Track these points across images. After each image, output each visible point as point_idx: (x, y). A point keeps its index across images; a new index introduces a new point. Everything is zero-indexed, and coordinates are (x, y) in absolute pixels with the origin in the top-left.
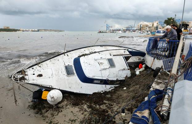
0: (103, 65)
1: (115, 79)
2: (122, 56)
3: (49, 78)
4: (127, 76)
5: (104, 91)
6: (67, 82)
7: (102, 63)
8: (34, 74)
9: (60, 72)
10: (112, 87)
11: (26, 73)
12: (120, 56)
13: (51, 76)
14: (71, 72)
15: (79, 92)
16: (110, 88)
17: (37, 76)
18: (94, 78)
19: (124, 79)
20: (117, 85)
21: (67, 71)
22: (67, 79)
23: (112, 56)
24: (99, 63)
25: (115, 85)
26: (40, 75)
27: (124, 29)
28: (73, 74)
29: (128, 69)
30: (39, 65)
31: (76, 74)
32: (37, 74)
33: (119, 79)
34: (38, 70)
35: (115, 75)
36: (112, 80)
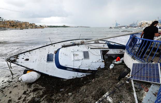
0: (78, 56)
1: (88, 69)
2: (99, 50)
3: (33, 62)
4: (100, 67)
5: (75, 77)
6: (45, 67)
7: (77, 55)
8: (23, 58)
9: (43, 58)
10: (84, 75)
11: (18, 57)
12: (98, 49)
13: (34, 61)
14: (51, 59)
15: (53, 75)
16: (82, 75)
17: (25, 60)
18: (66, 66)
19: (96, 69)
20: (89, 74)
21: (47, 58)
22: (46, 64)
23: (90, 48)
24: (74, 55)
25: (86, 74)
26: (27, 60)
27: (128, 26)
28: (52, 61)
29: (103, 62)
30: (30, 52)
31: (54, 62)
32: (25, 59)
33: (91, 69)
34: (27, 56)
35: (87, 65)
36: (84, 69)
